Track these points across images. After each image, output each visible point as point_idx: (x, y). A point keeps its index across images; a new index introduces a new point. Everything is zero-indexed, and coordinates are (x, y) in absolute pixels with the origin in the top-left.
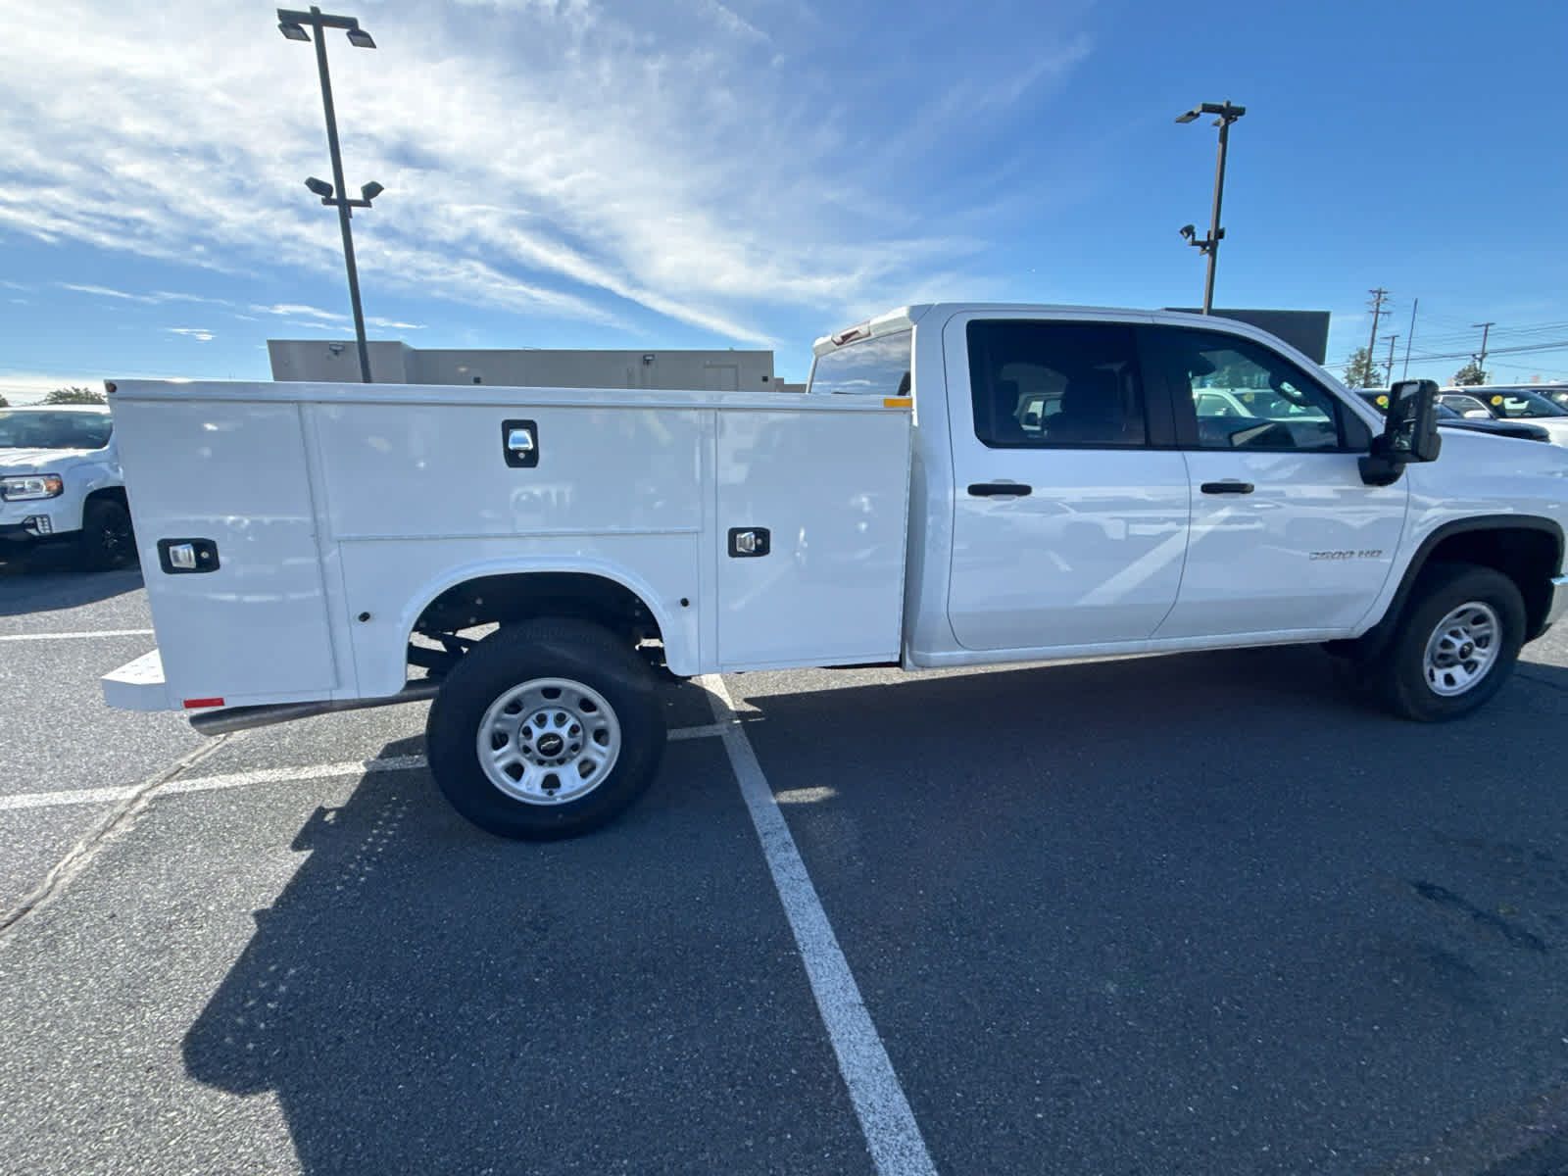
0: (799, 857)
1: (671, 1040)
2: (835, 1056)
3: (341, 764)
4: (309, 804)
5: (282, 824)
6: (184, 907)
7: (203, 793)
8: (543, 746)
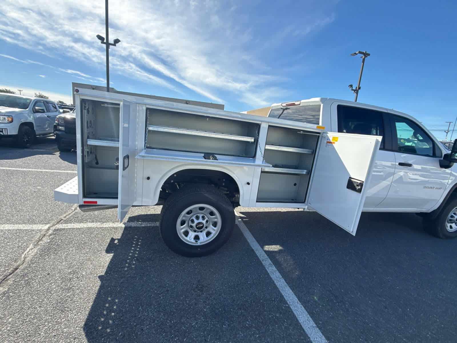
0: (276, 270)
3: (116, 223)
4: (109, 236)
5: (101, 243)
6: (74, 272)
7: (71, 229)
8: (197, 226)
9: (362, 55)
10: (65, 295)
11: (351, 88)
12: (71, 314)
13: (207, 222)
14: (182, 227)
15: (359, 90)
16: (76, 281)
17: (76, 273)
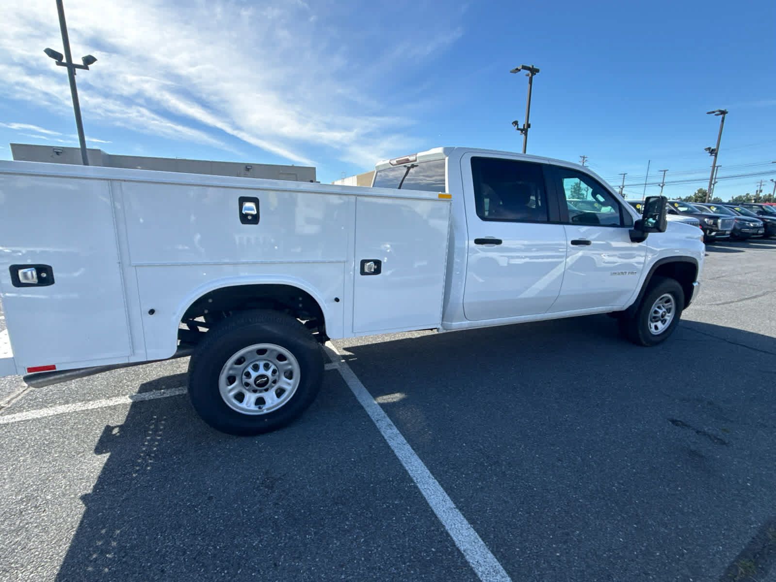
0: (398, 432)
1: (363, 542)
2: (451, 538)
3: (114, 398)
4: (99, 424)
5: (84, 438)
6: (29, 499)
7: (22, 423)
8: (257, 382)
9: (528, 72)
10: (11, 542)
11: (516, 126)
12: (22, 573)
13: (274, 372)
14: (230, 387)
15: (529, 129)
16: (34, 513)
17: (34, 498)
